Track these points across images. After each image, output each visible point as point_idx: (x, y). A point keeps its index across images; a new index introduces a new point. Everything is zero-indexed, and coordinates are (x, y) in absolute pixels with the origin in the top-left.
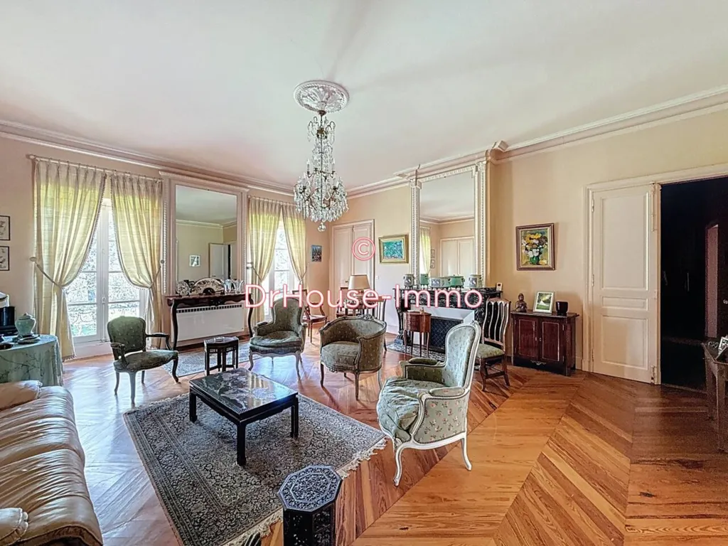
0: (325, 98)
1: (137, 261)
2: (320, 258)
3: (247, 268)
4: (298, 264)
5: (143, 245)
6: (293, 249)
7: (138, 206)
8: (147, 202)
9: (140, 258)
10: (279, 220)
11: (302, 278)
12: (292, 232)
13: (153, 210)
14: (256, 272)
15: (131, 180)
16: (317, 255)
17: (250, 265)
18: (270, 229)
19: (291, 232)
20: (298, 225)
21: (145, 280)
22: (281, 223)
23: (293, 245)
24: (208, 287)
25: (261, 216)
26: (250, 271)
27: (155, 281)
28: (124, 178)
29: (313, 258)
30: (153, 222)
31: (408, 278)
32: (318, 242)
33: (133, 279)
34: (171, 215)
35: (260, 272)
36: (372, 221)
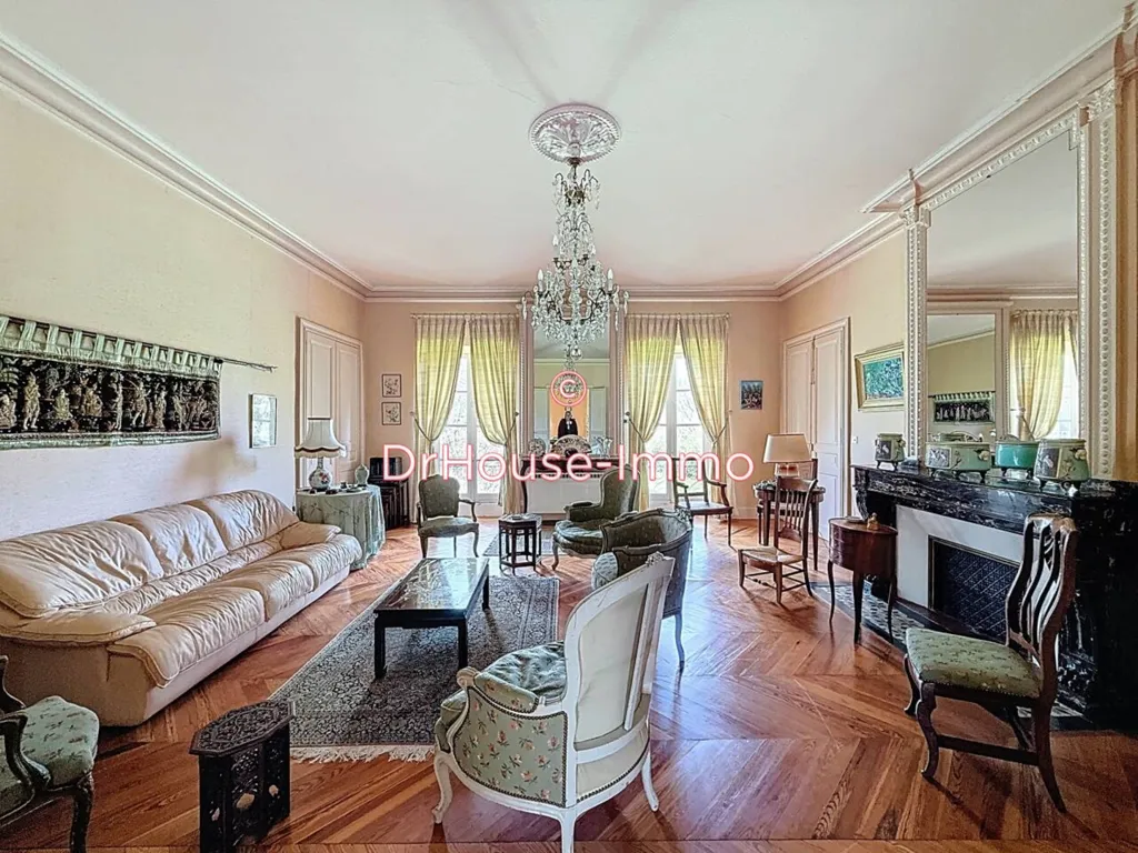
0: (570, 137)
1: (492, 414)
2: (759, 403)
3: (625, 421)
4: (709, 415)
5: (498, 395)
6: (700, 390)
7: (493, 350)
8: (502, 343)
9: (496, 411)
10: (674, 344)
11: (718, 437)
12: (698, 361)
13: (507, 352)
14: (635, 428)
15: (487, 322)
16: (752, 397)
17: (627, 418)
18: (659, 359)
19: (696, 362)
20: (710, 349)
21: (500, 437)
22: (679, 348)
23: (699, 382)
24: (570, 446)
25: (644, 343)
26: (627, 425)
27: (510, 435)
28: (481, 320)
29: (743, 402)
30: (508, 368)
31: (883, 443)
32: (755, 374)
33: (489, 434)
34: (530, 353)
35: (641, 427)
36: (845, 323)
